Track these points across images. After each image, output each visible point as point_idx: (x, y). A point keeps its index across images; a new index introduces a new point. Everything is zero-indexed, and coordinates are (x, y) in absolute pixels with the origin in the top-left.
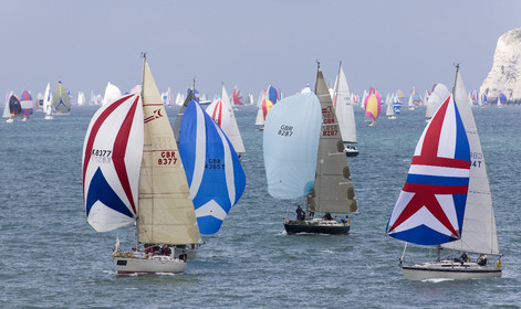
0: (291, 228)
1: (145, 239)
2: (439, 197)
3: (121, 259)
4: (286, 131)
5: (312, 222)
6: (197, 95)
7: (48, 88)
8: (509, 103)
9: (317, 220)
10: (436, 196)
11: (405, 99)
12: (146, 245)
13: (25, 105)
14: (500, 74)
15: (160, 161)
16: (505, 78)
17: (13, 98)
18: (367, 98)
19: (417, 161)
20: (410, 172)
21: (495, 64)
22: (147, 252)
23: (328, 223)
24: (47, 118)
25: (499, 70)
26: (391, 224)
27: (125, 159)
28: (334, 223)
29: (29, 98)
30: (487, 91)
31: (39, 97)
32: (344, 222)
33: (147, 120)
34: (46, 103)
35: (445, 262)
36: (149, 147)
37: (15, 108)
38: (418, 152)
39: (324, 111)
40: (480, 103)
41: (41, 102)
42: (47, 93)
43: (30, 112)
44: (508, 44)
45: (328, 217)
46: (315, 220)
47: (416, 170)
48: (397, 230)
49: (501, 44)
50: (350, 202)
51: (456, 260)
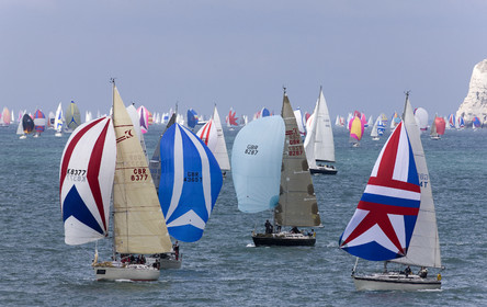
0: (259, 241)
1: (121, 249)
2: (391, 217)
3: (100, 268)
4: (252, 149)
5: (279, 235)
6: (196, 116)
7: (60, 108)
8: (483, 126)
9: (285, 233)
10: (389, 215)
11: (388, 122)
12: (122, 256)
13: (38, 122)
14: (475, 100)
15: (133, 178)
16: (479, 103)
17: (26, 116)
18: (352, 120)
19: (373, 181)
20: (366, 191)
21: (471, 90)
22: (123, 261)
23: (294, 236)
24: (58, 135)
25: (475, 95)
26: (344, 239)
27: (99, 178)
28: (300, 236)
29: (42, 116)
30: (463, 115)
31: (51, 115)
32: (309, 235)
33: (118, 140)
34: (57, 121)
35: (392, 274)
36: (121, 164)
37: (28, 125)
38: (374, 173)
39: (288, 133)
40: (457, 126)
41: (53, 121)
42: (58, 113)
43: (42, 129)
44: (483, 72)
45: (295, 230)
46: (282, 233)
47: (370, 189)
48: (350, 245)
49: (476, 72)
50: (314, 217)
51: (402, 273)
